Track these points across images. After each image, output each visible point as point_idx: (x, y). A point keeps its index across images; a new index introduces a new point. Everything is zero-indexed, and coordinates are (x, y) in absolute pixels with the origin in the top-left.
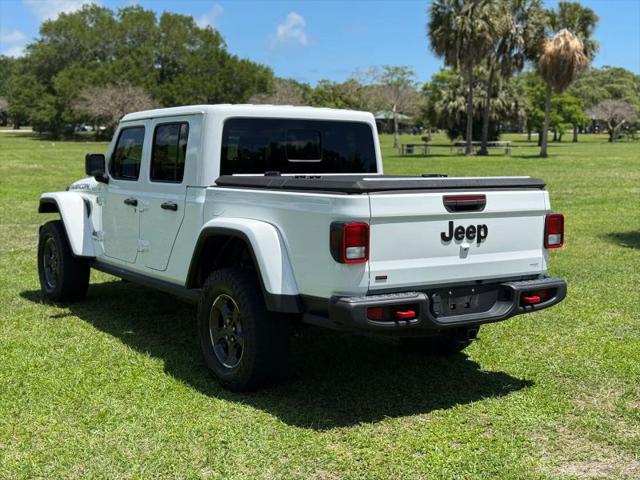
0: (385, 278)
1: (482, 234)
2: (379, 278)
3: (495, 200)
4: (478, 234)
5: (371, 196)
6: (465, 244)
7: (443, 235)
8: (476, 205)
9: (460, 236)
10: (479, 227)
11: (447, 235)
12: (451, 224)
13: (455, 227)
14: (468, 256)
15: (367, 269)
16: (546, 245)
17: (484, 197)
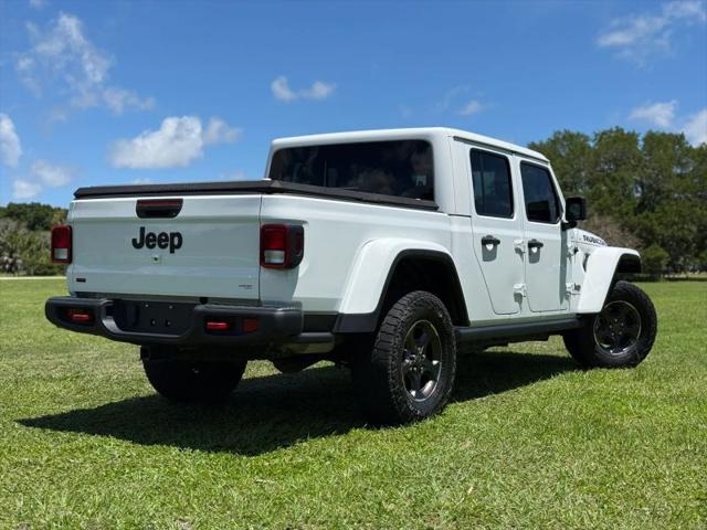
0: (84, 280)
2: (79, 280)
3: (192, 205)
4: (172, 242)
7: (134, 241)
9: (151, 243)
10: (173, 235)
11: (138, 241)
12: (142, 230)
13: (146, 233)
14: (160, 267)
16: (264, 262)
17: (181, 201)
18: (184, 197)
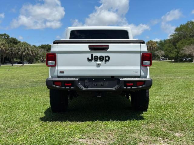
1: (107, 59)
2: (61, 72)
3: (113, 47)
5: (58, 45)
6: (99, 62)
7: (88, 59)
8: (105, 48)
9: (96, 59)
10: (106, 57)
11: (90, 58)
12: (92, 55)
14: (100, 67)
15: (56, 69)
18: (110, 45)
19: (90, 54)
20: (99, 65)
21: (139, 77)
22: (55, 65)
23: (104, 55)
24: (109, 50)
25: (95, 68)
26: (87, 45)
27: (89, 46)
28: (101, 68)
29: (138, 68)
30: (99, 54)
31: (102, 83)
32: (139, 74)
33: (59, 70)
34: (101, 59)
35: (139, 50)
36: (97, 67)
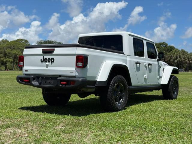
1: (53, 61)
8: (51, 52)
19: (42, 57)
20: (47, 66)
21: (75, 77)
22: (23, 65)
23: (51, 57)
24: (54, 53)
25: (45, 68)
26: (41, 49)
27: (43, 49)
28: (49, 68)
29: (74, 69)
30: (47, 57)
31: (50, 81)
32: (74, 74)
33: (25, 69)
34: (49, 60)
35: (75, 53)
36: (46, 67)
